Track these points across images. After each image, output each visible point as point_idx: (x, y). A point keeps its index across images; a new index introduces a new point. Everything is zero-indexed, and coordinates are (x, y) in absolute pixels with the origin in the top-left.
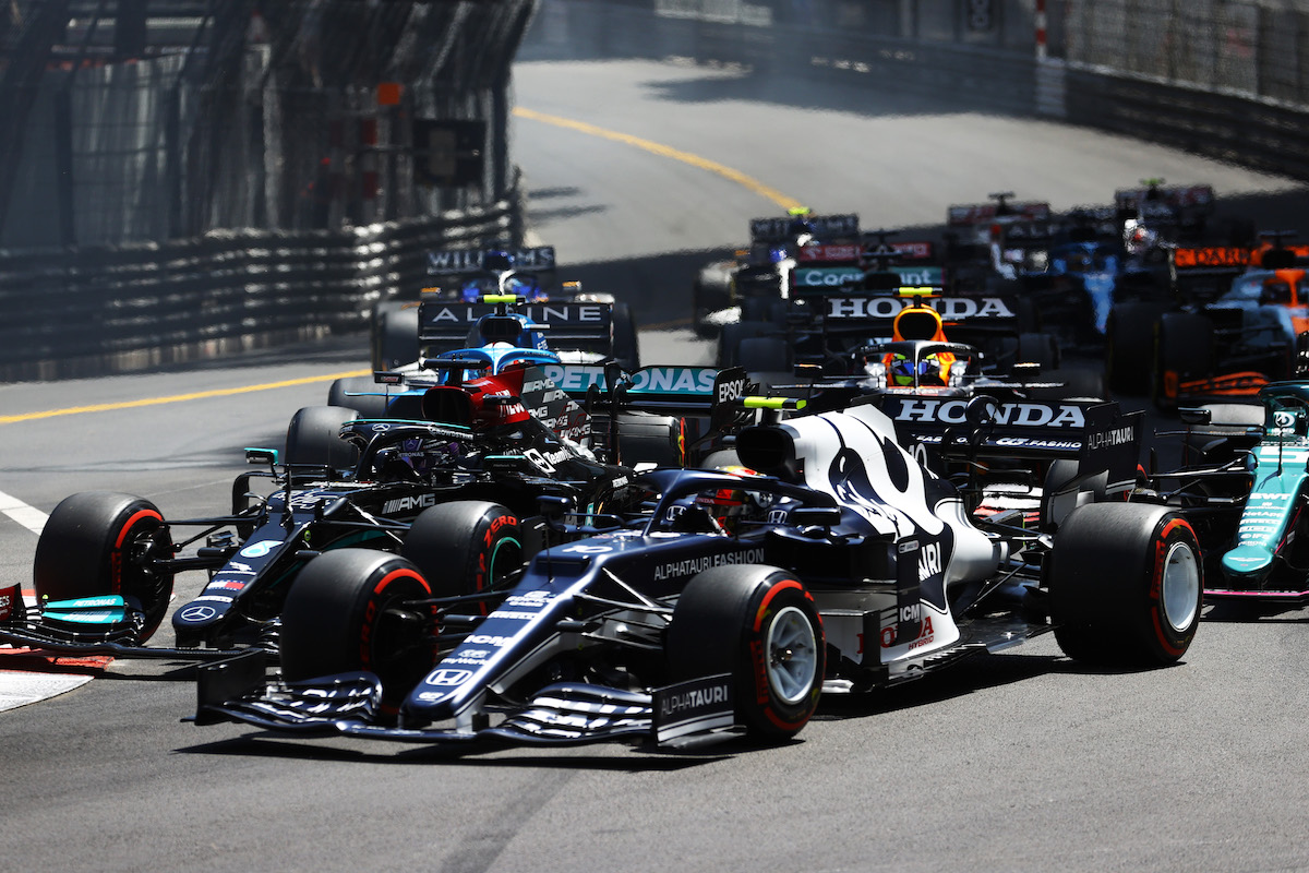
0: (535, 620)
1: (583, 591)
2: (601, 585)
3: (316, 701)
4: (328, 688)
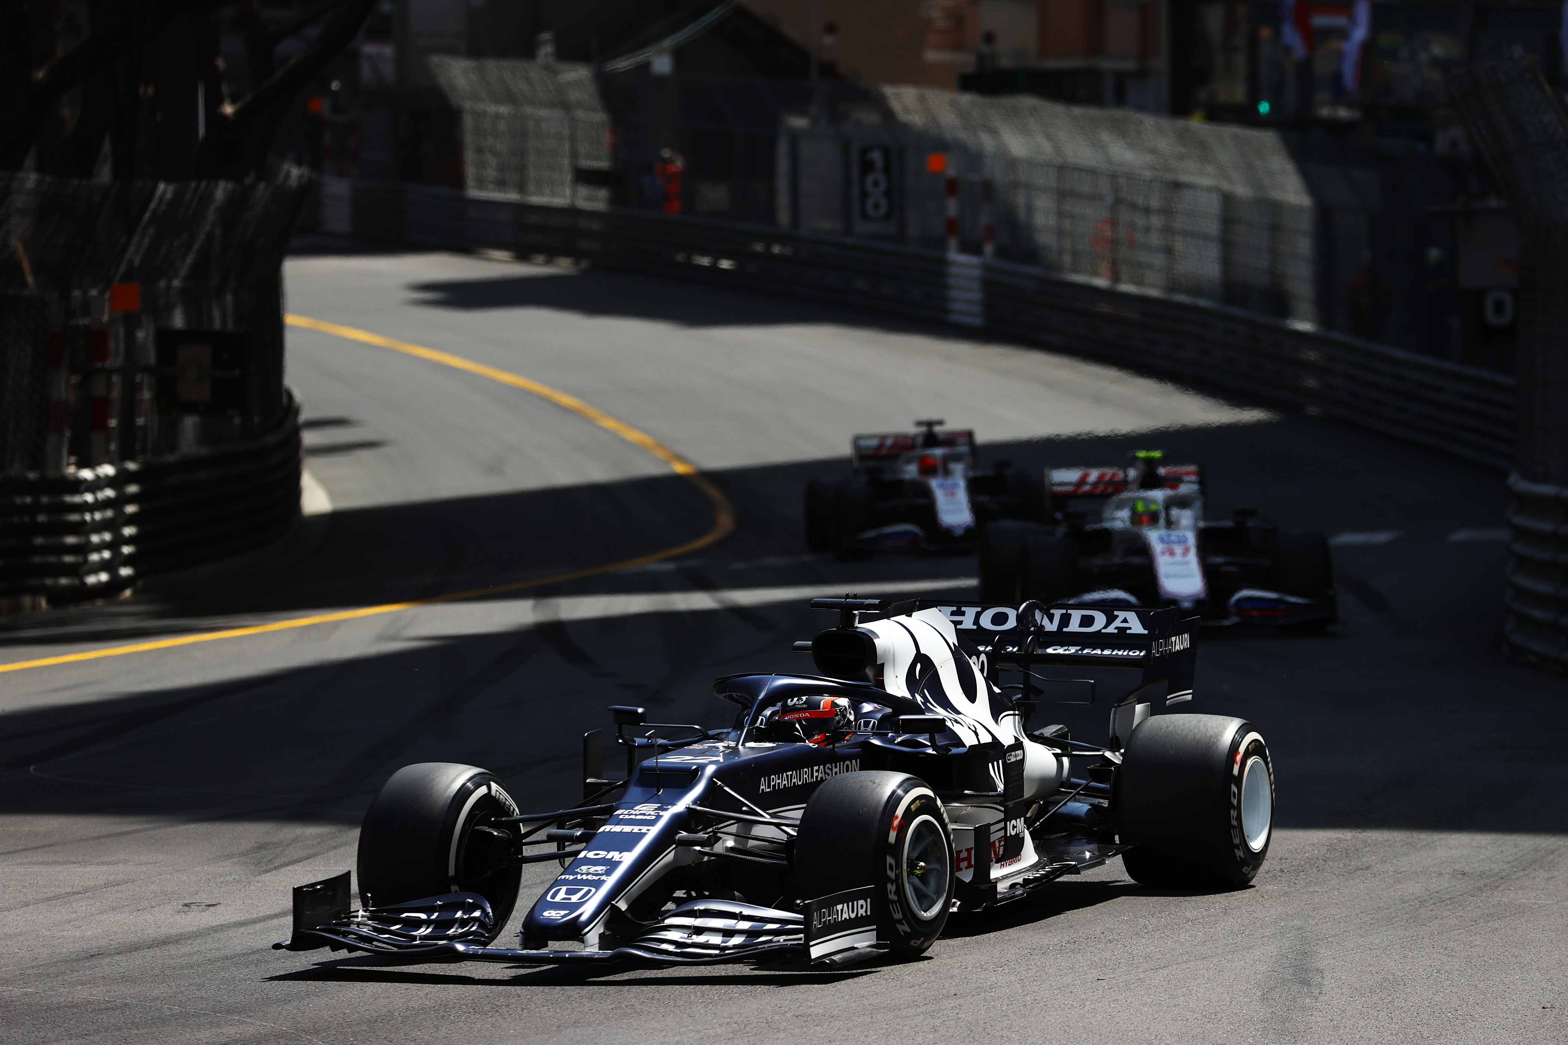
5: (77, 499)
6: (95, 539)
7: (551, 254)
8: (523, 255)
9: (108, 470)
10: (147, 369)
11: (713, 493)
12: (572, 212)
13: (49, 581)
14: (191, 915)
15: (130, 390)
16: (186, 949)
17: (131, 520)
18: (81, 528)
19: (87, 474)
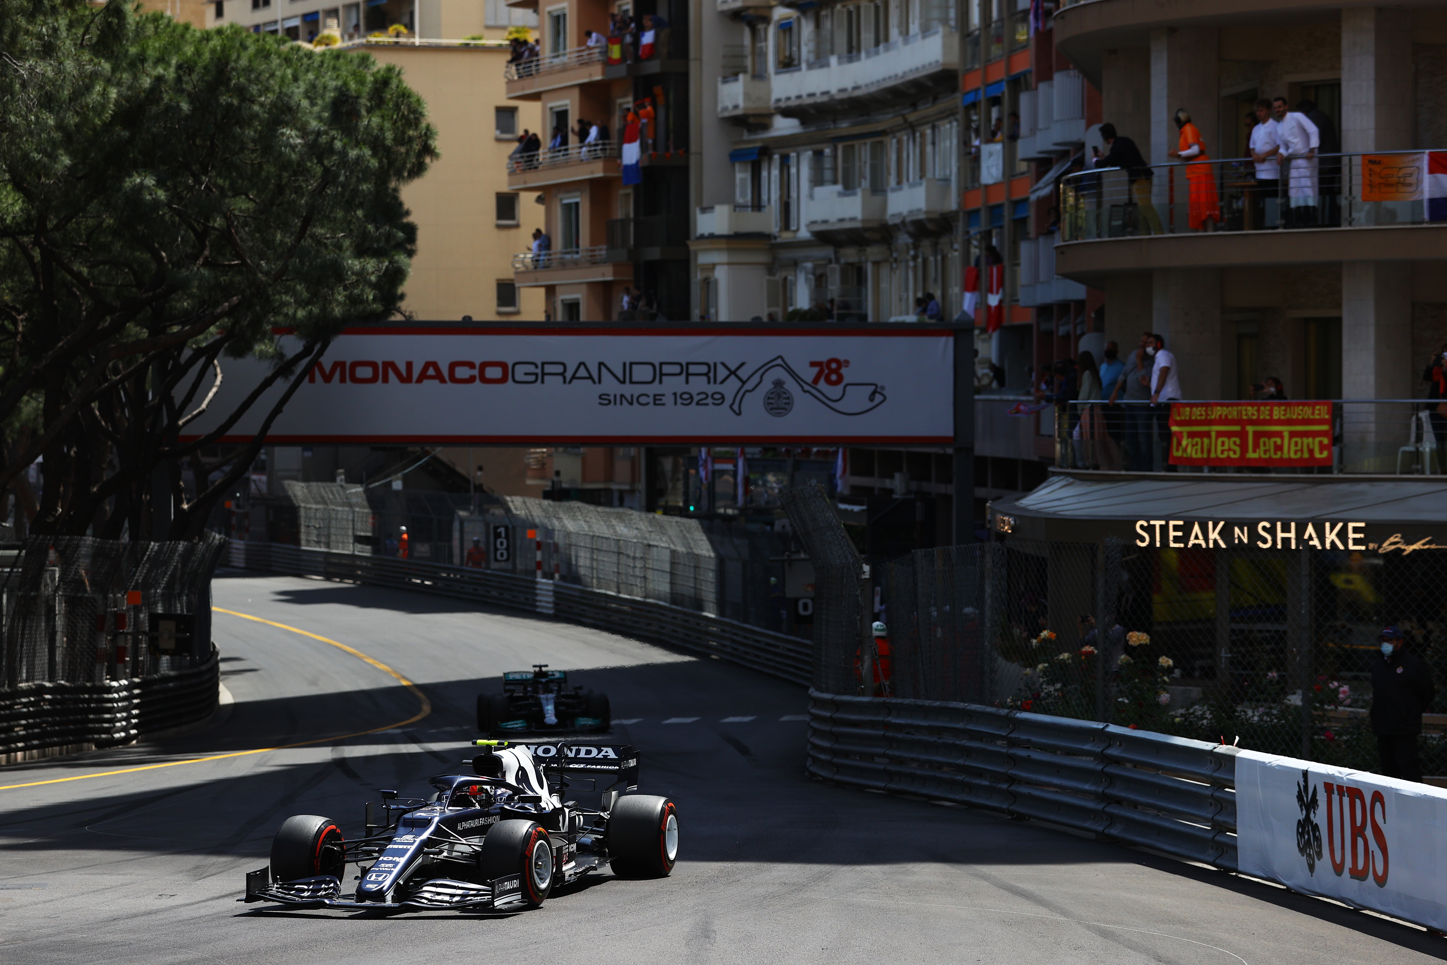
0: (413, 848)
1: (430, 834)
2: (438, 831)
3: (304, 890)
4: (308, 884)
5: (110, 696)
6: (119, 715)
7: (342, 577)
8: (328, 578)
9: (124, 682)
10: (144, 633)
11: (421, 695)
12: (353, 556)
13: (96, 736)
14: (162, 901)
15: (136, 643)
16: (160, 916)
17: (136, 707)
18: (110, 711)
19: (115, 684)
